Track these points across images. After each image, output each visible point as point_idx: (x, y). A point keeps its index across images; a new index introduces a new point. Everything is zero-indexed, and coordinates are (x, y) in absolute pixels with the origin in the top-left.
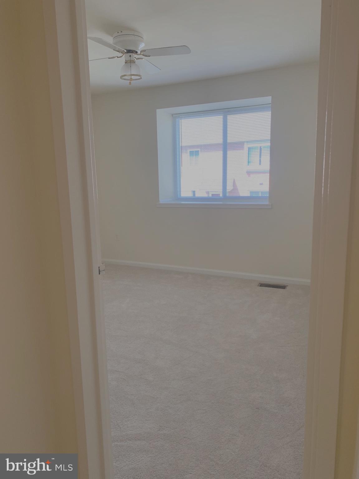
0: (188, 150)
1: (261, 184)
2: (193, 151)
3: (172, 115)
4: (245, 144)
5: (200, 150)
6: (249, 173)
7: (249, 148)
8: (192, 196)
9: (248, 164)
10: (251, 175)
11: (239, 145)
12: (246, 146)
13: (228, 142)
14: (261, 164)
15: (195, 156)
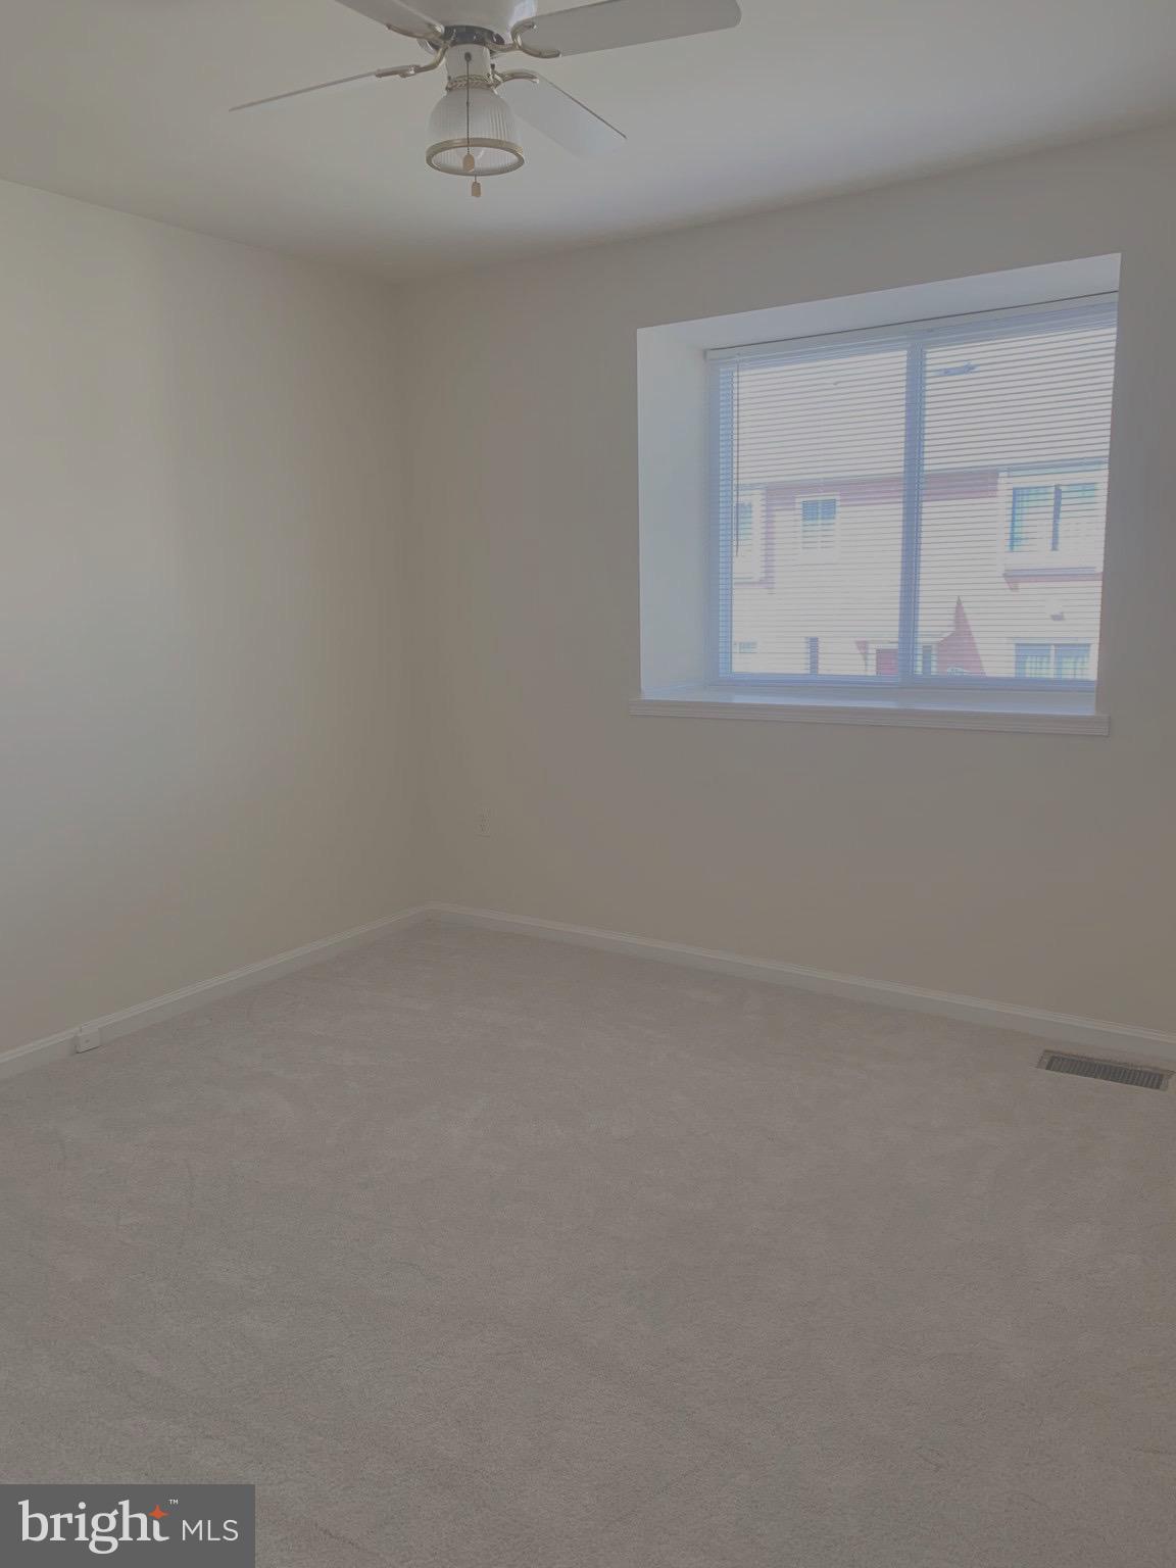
0: (797, 500)
1: (1058, 618)
2: (815, 503)
3: (705, 352)
4: (1001, 474)
5: (838, 498)
6: (1013, 578)
7: (1014, 489)
8: (808, 672)
9: (1012, 546)
10: (1020, 585)
11: (976, 482)
12: (1005, 484)
13: (926, 468)
14: (1059, 546)
15: (823, 518)
